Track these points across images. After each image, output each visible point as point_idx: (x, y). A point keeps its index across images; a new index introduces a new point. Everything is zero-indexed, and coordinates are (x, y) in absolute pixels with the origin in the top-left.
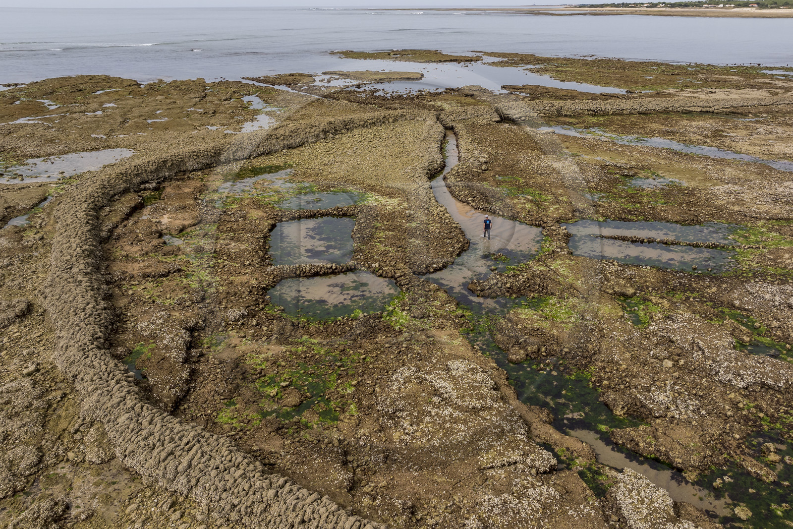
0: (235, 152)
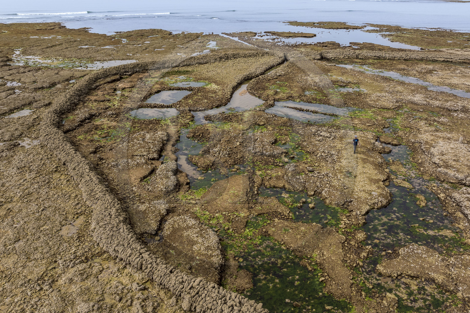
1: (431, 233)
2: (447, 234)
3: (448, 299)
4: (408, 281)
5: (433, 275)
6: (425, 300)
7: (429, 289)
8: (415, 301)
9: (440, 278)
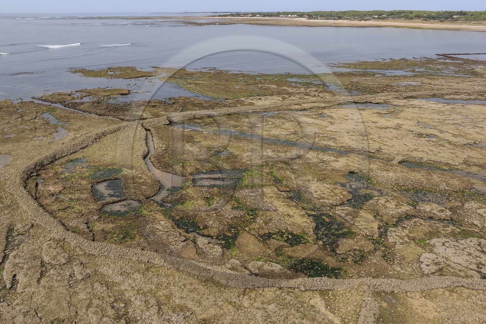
0: (61, 154)
1: (340, 232)
2: (346, 230)
3: (364, 254)
4: (349, 253)
5: (354, 247)
6: (359, 257)
7: (357, 252)
8: (356, 258)
9: (357, 248)
